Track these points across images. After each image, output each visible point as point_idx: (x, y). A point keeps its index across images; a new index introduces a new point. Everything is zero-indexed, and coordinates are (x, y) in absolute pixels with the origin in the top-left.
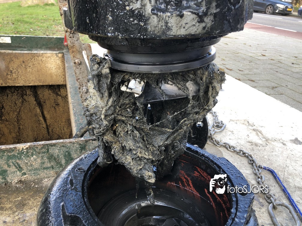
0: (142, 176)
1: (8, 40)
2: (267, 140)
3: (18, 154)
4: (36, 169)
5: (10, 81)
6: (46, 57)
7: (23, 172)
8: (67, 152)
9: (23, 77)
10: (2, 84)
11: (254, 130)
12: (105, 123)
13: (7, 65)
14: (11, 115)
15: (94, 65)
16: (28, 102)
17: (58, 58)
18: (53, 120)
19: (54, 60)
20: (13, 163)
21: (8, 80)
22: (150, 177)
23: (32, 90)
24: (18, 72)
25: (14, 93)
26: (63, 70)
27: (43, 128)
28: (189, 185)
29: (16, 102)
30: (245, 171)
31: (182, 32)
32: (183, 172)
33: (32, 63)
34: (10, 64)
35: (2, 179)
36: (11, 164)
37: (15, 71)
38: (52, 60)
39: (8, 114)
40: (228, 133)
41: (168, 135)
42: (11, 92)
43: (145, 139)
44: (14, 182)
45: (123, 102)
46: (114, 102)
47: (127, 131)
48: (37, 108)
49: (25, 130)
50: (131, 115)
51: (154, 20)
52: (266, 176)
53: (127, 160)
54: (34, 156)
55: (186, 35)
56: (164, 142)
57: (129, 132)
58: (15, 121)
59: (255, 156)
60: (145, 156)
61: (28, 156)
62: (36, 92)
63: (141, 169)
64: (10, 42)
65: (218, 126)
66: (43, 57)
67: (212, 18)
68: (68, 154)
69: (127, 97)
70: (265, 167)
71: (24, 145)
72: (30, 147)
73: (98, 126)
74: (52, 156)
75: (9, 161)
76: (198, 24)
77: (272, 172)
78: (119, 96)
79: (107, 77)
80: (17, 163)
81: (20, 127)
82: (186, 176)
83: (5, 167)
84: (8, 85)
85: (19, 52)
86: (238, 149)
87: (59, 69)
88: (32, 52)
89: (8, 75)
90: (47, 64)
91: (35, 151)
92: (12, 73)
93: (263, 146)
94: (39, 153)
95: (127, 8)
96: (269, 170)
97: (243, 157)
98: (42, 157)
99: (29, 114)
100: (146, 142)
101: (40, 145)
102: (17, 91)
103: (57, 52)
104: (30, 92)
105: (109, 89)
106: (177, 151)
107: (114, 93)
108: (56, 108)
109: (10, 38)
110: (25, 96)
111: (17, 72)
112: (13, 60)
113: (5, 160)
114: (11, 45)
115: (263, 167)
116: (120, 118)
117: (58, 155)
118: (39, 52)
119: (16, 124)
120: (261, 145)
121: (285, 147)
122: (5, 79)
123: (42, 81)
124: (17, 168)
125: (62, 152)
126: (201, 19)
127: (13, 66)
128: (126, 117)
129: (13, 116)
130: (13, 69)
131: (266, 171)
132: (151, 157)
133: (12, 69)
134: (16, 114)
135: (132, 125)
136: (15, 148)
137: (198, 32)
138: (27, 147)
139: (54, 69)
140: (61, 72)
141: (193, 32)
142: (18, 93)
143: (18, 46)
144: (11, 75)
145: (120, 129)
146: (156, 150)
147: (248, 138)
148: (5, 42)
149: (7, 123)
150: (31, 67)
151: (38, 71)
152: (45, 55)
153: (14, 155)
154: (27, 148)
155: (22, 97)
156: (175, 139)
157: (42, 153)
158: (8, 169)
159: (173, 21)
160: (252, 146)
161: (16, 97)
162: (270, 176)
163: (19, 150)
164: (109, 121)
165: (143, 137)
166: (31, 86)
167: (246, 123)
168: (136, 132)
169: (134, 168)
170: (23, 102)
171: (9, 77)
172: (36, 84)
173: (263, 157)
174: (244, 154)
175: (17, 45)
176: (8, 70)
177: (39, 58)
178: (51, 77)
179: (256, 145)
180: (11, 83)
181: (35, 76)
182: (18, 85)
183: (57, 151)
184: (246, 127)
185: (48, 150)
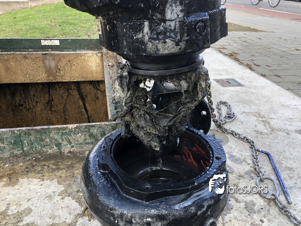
0: (150, 146)
1: (57, 43)
2: (272, 130)
3: (69, 132)
4: (81, 144)
5: (58, 78)
6: (88, 57)
7: (72, 145)
8: (103, 131)
9: (68, 74)
10: (52, 80)
11: (263, 121)
12: (125, 108)
13: (56, 64)
14: (59, 107)
15: (119, 70)
16: (73, 95)
17: (98, 57)
18: (94, 112)
19: (94, 59)
20: (65, 138)
21: (57, 77)
22: (156, 146)
23: (76, 85)
24: (65, 70)
25: (62, 88)
26: (102, 68)
27: (85, 119)
28: (190, 158)
29: (63, 96)
30: (245, 153)
31: (166, 52)
32: (185, 148)
33: (76, 62)
34: (59, 64)
35: (58, 149)
36: (64, 139)
37: (63, 69)
38: (93, 59)
39: (57, 106)
40: (238, 123)
41: (171, 118)
42: (59, 87)
43: (153, 121)
44: (66, 152)
45: (138, 94)
46: (131, 94)
47: (141, 115)
48: (80, 101)
49: (70, 119)
50: (144, 104)
51: (150, 45)
52: (263, 158)
53: (141, 134)
54: (80, 134)
55: (169, 54)
56: (167, 124)
57: (142, 116)
58: (62, 112)
59: (258, 142)
60: (153, 132)
61: (75, 134)
62: (79, 87)
63: (150, 141)
64: (59, 44)
65: (229, 117)
66: (85, 57)
67: (185, 42)
68: (104, 133)
69: (141, 91)
70: (263, 151)
71: (73, 126)
72: (77, 127)
73: (121, 110)
74: (92, 134)
75: (63, 136)
76: (176, 47)
77: (268, 155)
78: (135, 91)
79: (126, 78)
80: (68, 138)
81: (66, 117)
82: (188, 151)
83: (60, 141)
84: (57, 80)
85: (66, 52)
86: (242, 137)
87: (99, 67)
88: (77, 52)
89: (57, 72)
90: (88, 63)
91: (80, 130)
92: (60, 71)
93: (268, 135)
94: (83, 132)
95: (135, 38)
96: (265, 153)
97: (246, 143)
98: (85, 135)
99: (73, 106)
100: (155, 123)
101: (84, 126)
102: (64, 86)
103: (97, 52)
104: (74, 87)
105: (128, 86)
106: (179, 131)
107: (131, 89)
108: (96, 101)
109: (59, 41)
110: (70, 90)
111: (64, 70)
112: (61, 60)
113: (60, 136)
114: (59, 47)
115: (260, 150)
116: (135, 105)
117: (96, 134)
118: (82, 52)
119: (63, 114)
120: (266, 133)
121: (288, 136)
122: (55, 76)
123: (85, 77)
124: (68, 142)
125: (99, 132)
126: (177, 44)
127: (61, 64)
128: (139, 105)
129: (60, 107)
131: (263, 154)
132: (157, 133)
133: (60, 68)
134: (63, 105)
135: (144, 110)
136: (67, 127)
137: (176, 52)
138: (75, 127)
139: (94, 67)
140: (100, 69)
141: (173, 52)
142: (65, 88)
143: (65, 47)
144: (59, 72)
145: (136, 113)
146: (162, 129)
147: (255, 128)
148: (55, 44)
149: (56, 113)
150: (75, 65)
151: (81, 69)
152: (87, 54)
153: (66, 133)
154: (75, 128)
155: (68, 91)
156: (175, 121)
157: (85, 132)
158: (62, 142)
159: (160, 46)
160: (257, 135)
161: (62, 91)
162: (266, 158)
163: (69, 129)
164: (128, 107)
165: (152, 119)
166: (75, 82)
167: (257, 114)
168: (147, 115)
169: (145, 140)
170: (68, 95)
171: (58, 74)
172: (79, 80)
173: (265, 143)
174: (247, 140)
175: (64, 47)
176: (57, 69)
177: (82, 57)
178: (92, 74)
179: (261, 133)
180: (59, 80)
181: (79, 73)
182: (65, 81)
183: (96, 131)
184: (256, 118)
185: (89, 129)
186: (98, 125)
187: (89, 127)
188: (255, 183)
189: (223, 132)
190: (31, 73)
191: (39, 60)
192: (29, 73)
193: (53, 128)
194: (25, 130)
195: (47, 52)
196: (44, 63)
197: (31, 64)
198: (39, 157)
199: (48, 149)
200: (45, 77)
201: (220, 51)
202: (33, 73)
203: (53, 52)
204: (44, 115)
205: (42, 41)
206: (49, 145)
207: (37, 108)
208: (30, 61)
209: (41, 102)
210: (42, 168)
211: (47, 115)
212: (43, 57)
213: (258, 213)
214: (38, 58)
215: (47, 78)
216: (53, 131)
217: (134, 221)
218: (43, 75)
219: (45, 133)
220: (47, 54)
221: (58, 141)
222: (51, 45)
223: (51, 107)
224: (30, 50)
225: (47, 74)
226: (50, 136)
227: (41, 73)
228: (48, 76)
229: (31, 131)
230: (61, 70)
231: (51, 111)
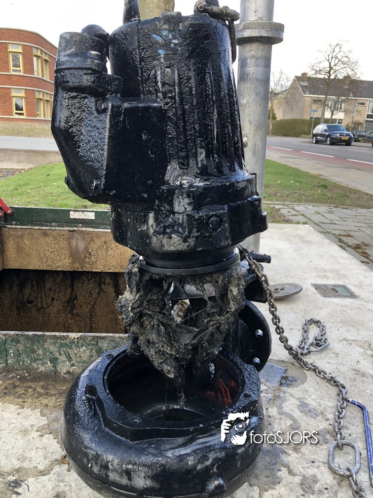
0: (162, 370)
1: (91, 216)
3: (70, 343)
5: (87, 265)
7: (72, 362)
9: (102, 261)
10: (78, 269)
12: (131, 314)
13: (87, 246)
14: (84, 308)
15: (129, 264)
16: (106, 293)
20: (64, 352)
21: (85, 264)
22: (169, 372)
23: (112, 278)
24: (98, 255)
25: (91, 281)
28: (227, 396)
29: (92, 293)
30: (327, 402)
31: (172, 248)
32: (221, 381)
33: (115, 245)
34: (90, 245)
35: (53, 366)
36: (62, 352)
37: (94, 254)
39: (81, 307)
40: (330, 355)
41: (195, 333)
42: (88, 278)
43: (171, 335)
44: (63, 372)
45: (151, 297)
46: (141, 296)
47: (154, 325)
50: (159, 311)
51: (154, 239)
52: (354, 413)
53: (151, 353)
54: (84, 348)
55: (175, 251)
56: (191, 341)
57: (155, 327)
58: (88, 317)
59: (353, 388)
60: (167, 351)
61: (78, 347)
62: (117, 281)
63: (161, 363)
64: (94, 218)
65: (318, 345)
67: (194, 239)
69: (156, 293)
70: (354, 401)
71: (76, 335)
72: (81, 338)
73: (125, 317)
74: (101, 349)
75: (60, 348)
76: (183, 243)
77: (362, 408)
78: (148, 293)
79: (136, 276)
80: (68, 352)
82: (224, 386)
83: (57, 355)
84: (85, 269)
85: (102, 230)
86: (328, 376)
89: (86, 257)
91: (85, 342)
92: (91, 256)
94: (89, 345)
95: (139, 229)
96: (358, 406)
97: (334, 387)
98: (91, 349)
99: (105, 309)
100: (173, 339)
101: (90, 336)
102: (95, 278)
104: (109, 280)
105: (138, 285)
106: (209, 354)
107: (142, 289)
109: (94, 213)
110: (103, 285)
111: (96, 254)
112: (94, 240)
113: (57, 347)
114: (94, 222)
115: (351, 400)
116: (146, 312)
119: (88, 321)
122: (82, 263)
123: (125, 267)
124: (67, 357)
126: (185, 241)
127: (93, 247)
128: (153, 311)
129: (86, 309)
130: (93, 251)
131: (356, 408)
132: (173, 353)
133: (91, 251)
134: (89, 307)
135: (159, 320)
136: (68, 336)
137: (184, 249)
138: (78, 336)
141: (180, 249)
142: (95, 280)
143: (102, 223)
144: (89, 257)
145: (147, 323)
146: (183, 349)
147: (355, 365)
148: (88, 218)
149: (78, 318)
150: (113, 249)
151: (120, 255)
153: (66, 344)
154: (78, 338)
155: (100, 286)
156: (201, 339)
157: (92, 345)
158: (59, 357)
159: (165, 241)
160: (356, 376)
161: (91, 285)
162: (357, 413)
163: (70, 339)
164: (135, 315)
165: (170, 332)
166: (112, 273)
167: (367, 345)
168: (162, 327)
169: (156, 361)
170: (100, 292)
171: (87, 260)
172: (117, 271)
173: (364, 391)
174: (335, 382)
175: (100, 222)
176: (87, 252)
179: (363, 375)
180: (87, 268)
181: (117, 260)
182: (96, 270)
183: (106, 345)
184: (362, 351)
185: (97, 342)
186: (110, 336)
187: (98, 339)
188: (328, 450)
189: (302, 366)
190: (49, 257)
191: (64, 239)
192: (46, 256)
193: (49, 336)
194: (13, 335)
195: (75, 229)
196: (69, 243)
197: (52, 244)
198: (26, 375)
199: (39, 364)
200: (69, 263)
201: (340, 239)
202: (53, 256)
203: (84, 229)
204: (60, 319)
205: (71, 213)
206: (41, 360)
207: (52, 308)
208: (51, 239)
209: (58, 299)
210: (25, 391)
211: (65, 320)
212: (70, 235)
213: (318, 494)
214: (63, 235)
215: (71, 265)
216: (48, 340)
217: (110, 467)
218: (66, 261)
219: (39, 342)
220: (75, 231)
221: (54, 355)
222: (83, 219)
223: (72, 309)
224: (54, 224)
225: (72, 259)
226: (44, 346)
227: (63, 256)
228: (73, 263)
229: (21, 337)
230: (92, 254)
231: (72, 314)
